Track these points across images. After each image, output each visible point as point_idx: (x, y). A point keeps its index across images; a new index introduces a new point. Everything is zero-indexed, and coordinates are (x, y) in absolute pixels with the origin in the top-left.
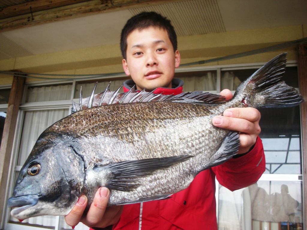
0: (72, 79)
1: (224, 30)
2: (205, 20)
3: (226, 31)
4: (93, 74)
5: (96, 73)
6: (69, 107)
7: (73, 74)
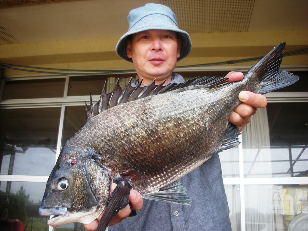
0: (65, 74)
1: (247, 30)
2: (233, 16)
3: (247, 31)
4: (91, 69)
5: (95, 69)
6: (61, 105)
7: (67, 68)
